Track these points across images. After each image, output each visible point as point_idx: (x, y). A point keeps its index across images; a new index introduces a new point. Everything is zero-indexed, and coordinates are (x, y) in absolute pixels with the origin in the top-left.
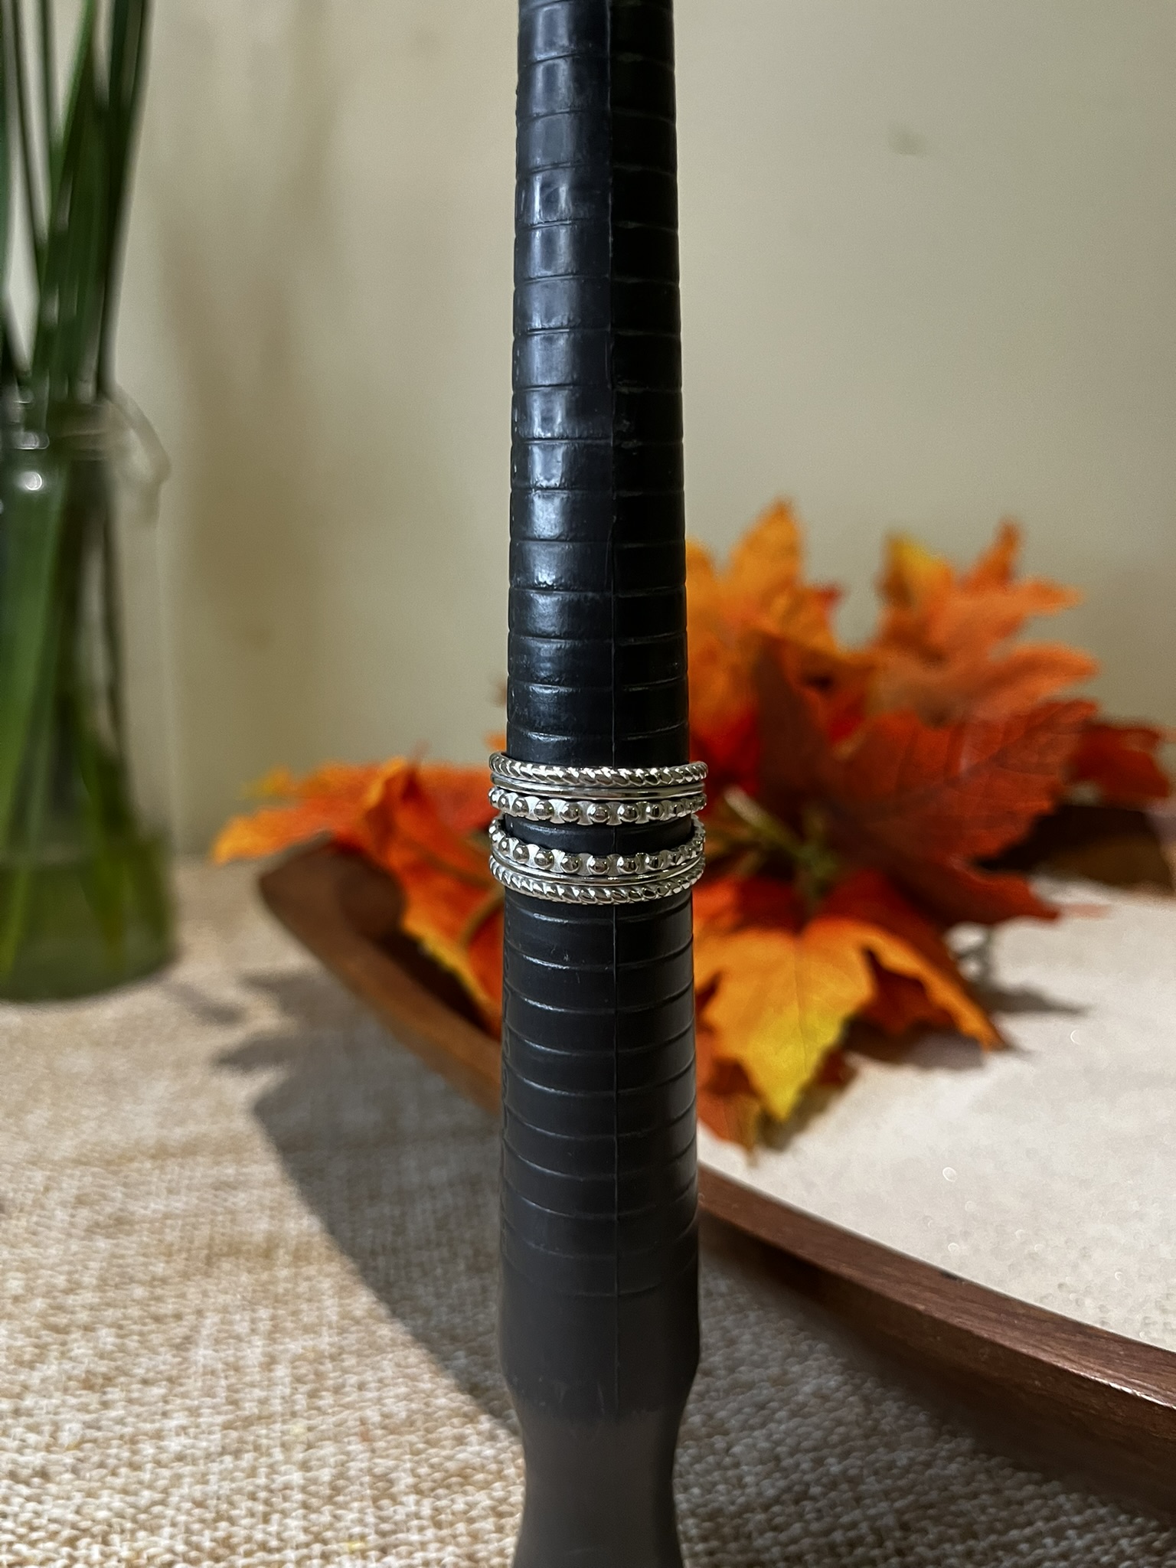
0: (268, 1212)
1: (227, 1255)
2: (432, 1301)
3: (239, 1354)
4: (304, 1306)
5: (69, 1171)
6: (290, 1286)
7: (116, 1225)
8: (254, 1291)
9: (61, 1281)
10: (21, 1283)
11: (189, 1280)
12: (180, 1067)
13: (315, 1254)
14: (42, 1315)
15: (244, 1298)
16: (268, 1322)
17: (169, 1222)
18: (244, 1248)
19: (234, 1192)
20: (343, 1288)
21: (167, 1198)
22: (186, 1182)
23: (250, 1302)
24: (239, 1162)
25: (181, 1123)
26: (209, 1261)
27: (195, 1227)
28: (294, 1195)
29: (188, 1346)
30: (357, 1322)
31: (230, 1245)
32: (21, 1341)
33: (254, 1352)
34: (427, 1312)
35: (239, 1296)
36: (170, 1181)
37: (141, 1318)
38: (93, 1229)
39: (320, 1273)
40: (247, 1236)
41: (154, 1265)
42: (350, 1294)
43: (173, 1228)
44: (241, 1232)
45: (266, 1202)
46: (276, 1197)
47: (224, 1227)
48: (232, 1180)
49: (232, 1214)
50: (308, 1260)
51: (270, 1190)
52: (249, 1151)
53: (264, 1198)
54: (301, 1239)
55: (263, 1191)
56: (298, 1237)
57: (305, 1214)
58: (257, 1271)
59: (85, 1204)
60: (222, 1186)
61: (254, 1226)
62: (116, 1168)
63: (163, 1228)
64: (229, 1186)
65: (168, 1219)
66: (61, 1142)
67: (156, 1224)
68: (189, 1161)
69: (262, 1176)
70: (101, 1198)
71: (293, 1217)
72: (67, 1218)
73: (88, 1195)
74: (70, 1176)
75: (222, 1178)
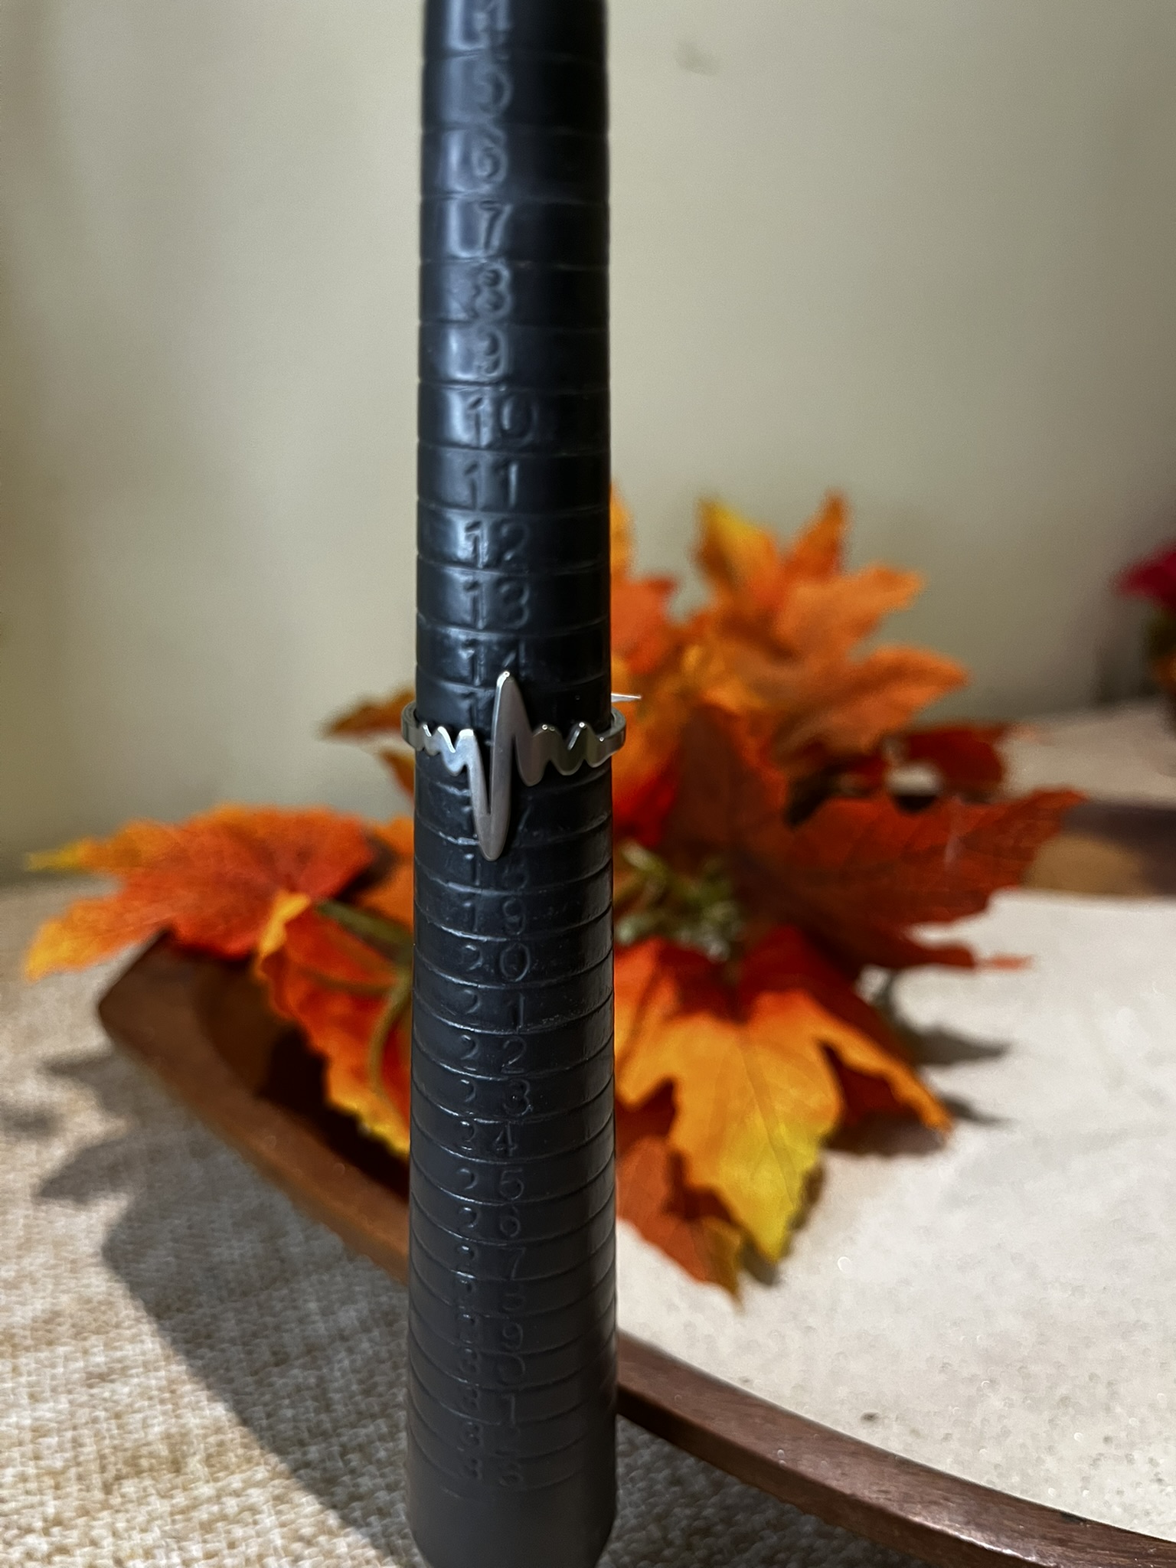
0: (159, 1407)
1: (126, 1477)
2: (383, 1496)
4: (238, 1532)
6: (215, 1508)
8: (174, 1522)
11: (94, 1519)
13: (231, 1458)
15: (165, 1535)
16: (203, 1562)
17: (44, 1440)
18: (144, 1463)
19: (110, 1386)
20: (279, 1499)
21: (33, 1410)
22: (47, 1383)
23: (173, 1537)
24: (108, 1343)
26: (107, 1489)
27: (77, 1443)
28: (185, 1377)
31: (126, 1463)
34: (382, 1513)
35: (156, 1533)
36: (30, 1385)
39: (249, 1484)
40: (145, 1445)
41: (42, 1504)
42: (288, 1506)
43: (49, 1448)
44: (136, 1440)
45: (155, 1393)
46: (164, 1383)
47: (112, 1437)
48: (104, 1369)
49: (118, 1416)
50: (226, 1468)
51: (152, 1374)
52: (117, 1326)
53: (149, 1388)
54: (212, 1440)
55: (148, 1378)
56: (205, 1436)
57: (206, 1403)
58: (171, 1493)
60: (95, 1380)
61: (149, 1430)
63: (38, 1451)
64: (103, 1378)
65: (41, 1436)
67: (30, 1446)
68: (46, 1353)
69: (141, 1358)
71: (192, 1408)
75: (93, 1369)
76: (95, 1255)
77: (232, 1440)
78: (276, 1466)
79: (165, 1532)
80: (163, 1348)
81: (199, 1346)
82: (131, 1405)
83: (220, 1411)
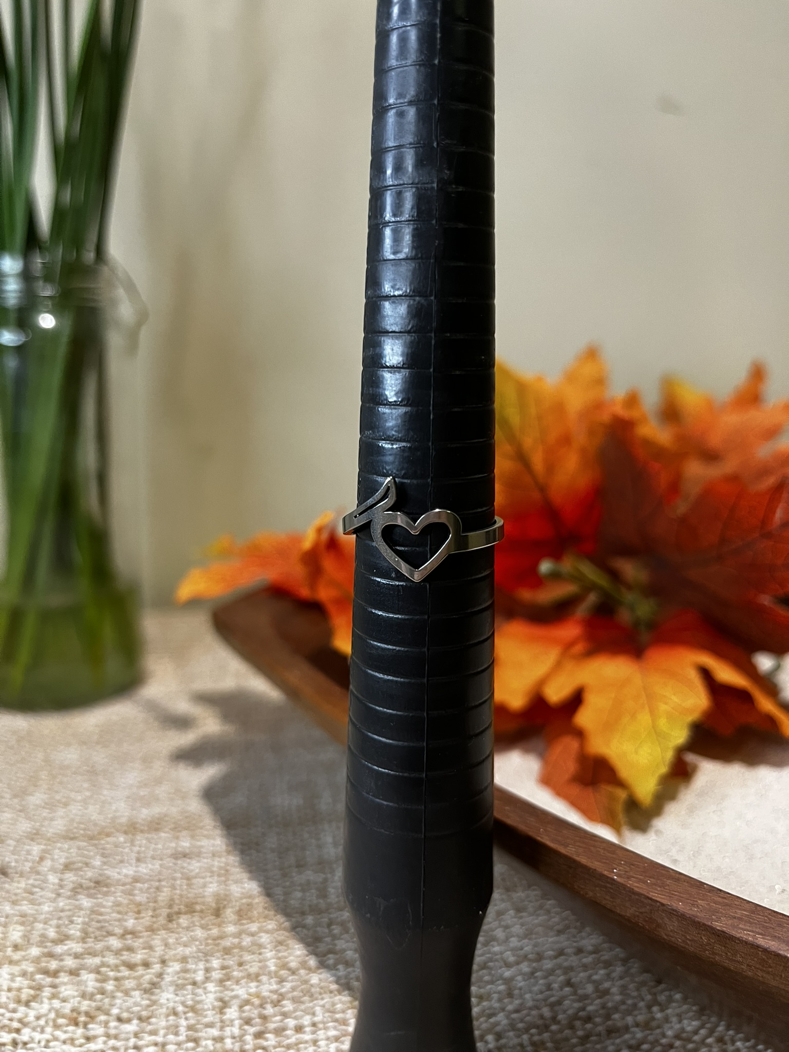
0: (216, 878)
1: (185, 913)
3: (198, 998)
4: (247, 957)
5: (59, 845)
6: (236, 941)
7: (95, 887)
8: (207, 945)
9: (52, 933)
10: (20, 934)
11: (156, 935)
12: (147, 761)
13: (256, 913)
14: (37, 960)
15: (199, 951)
16: (219, 971)
17: (139, 885)
18: (198, 908)
19: (188, 860)
20: (279, 943)
21: (137, 867)
22: (150, 853)
23: (203, 953)
24: (192, 837)
25: (148, 805)
26: (170, 918)
27: (158, 889)
28: (237, 864)
29: (154, 990)
30: (293, 972)
31: (187, 906)
32: (20, 982)
33: (209, 996)
35: (193, 948)
36: (138, 853)
37: (117, 966)
38: (77, 890)
39: (261, 930)
40: (201, 897)
41: (126, 921)
42: (286, 948)
43: (141, 890)
44: (196, 894)
45: (215, 869)
46: (222, 865)
47: (182, 890)
48: (187, 851)
49: (188, 879)
50: (250, 918)
51: (218, 859)
52: (201, 828)
53: (213, 866)
54: (244, 901)
55: (213, 860)
56: (241, 898)
57: (246, 880)
58: (209, 927)
59: (71, 870)
60: (180, 856)
61: (206, 889)
62: (96, 842)
63: (133, 890)
64: (185, 856)
65: (137, 882)
66: (54, 820)
67: (128, 887)
68: (154, 835)
69: (212, 848)
70: (84, 865)
71: (236, 882)
72: (57, 881)
73: (74, 863)
74: (60, 848)
75: (180, 849)
76: (198, 791)
77: (258, 903)
78: (283, 923)
79: (198, 949)
80: (227, 845)
81: (250, 848)
82: (198, 874)
83: (252, 887)
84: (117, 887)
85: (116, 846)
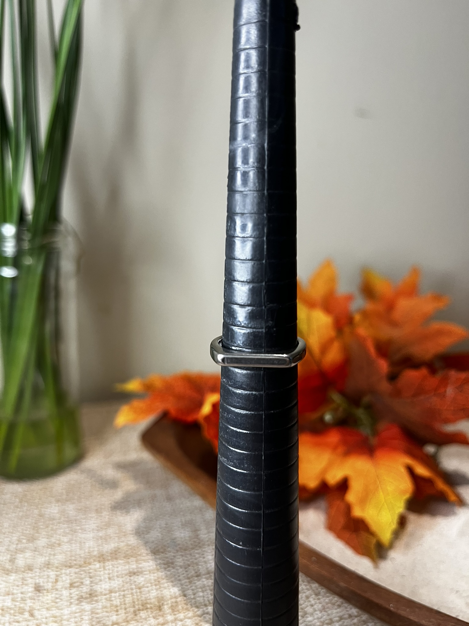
0: (154, 587)
1: (143, 610)
5: (63, 571)
7: (90, 597)
12: (98, 511)
13: (180, 607)
17: (113, 594)
18: (149, 606)
19: (137, 577)
21: (110, 583)
22: (116, 574)
24: (137, 561)
25: (106, 542)
26: (135, 613)
27: (125, 596)
28: (164, 577)
31: (143, 606)
36: (109, 574)
38: (81, 599)
39: (185, 617)
40: (149, 599)
41: (111, 616)
43: (115, 597)
44: (146, 597)
45: (152, 581)
46: (156, 578)
47: (137, 595)
48: (136, 570)
49: (140, 588)
50: (178, 611)
51: (152, 575)
52: (140, 555)
53: (150, 579)
54: (174, 600)
55: (150, 576)
56: (171, 599)
57: (171, 587)
58: (157, 617)
59: (75, 587)
60: (132, 574)
61: (150, 594)
62: (84, 568)
63: (111, 598)
64: (134, 573)
65: (111, 593)
66: (56, 555)
67: (108, 596)
68: (115, 562)
69: (148, 568)
70: (81, 584)
71: (165, 588)
72: (68, 594)
73: (75, 583)
74: (65, 573)
75: (131, 570)
76: (133, 530)
77: (181, 601)
78: (196, 612)
80: (156, 565)
81: (169, 567)
82: (143, 585)
83: (175, 591)
84: (102, 596)
85: (96, 571)
